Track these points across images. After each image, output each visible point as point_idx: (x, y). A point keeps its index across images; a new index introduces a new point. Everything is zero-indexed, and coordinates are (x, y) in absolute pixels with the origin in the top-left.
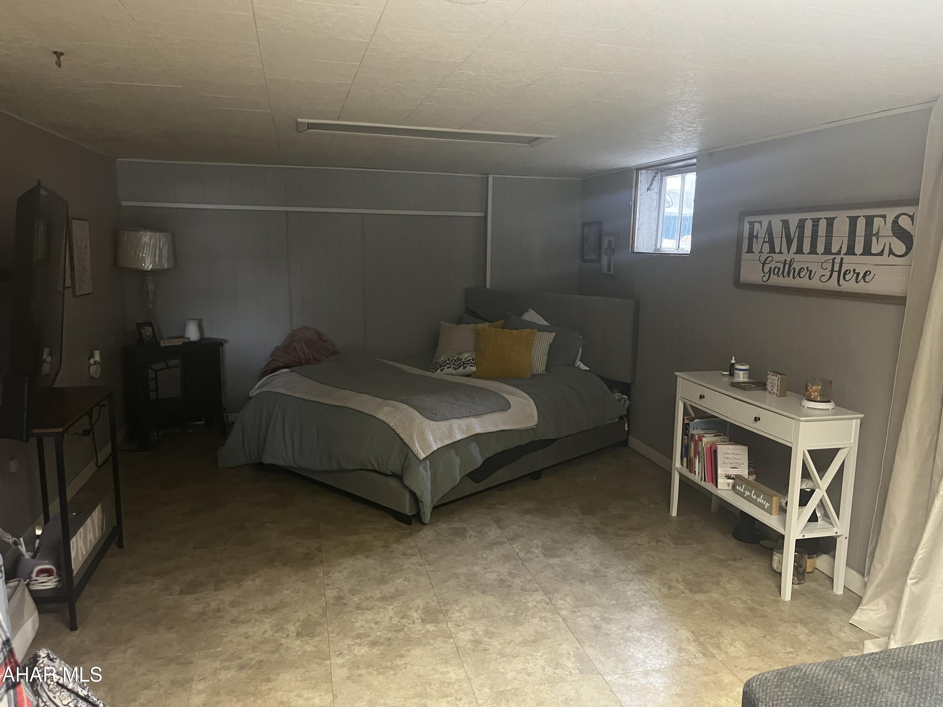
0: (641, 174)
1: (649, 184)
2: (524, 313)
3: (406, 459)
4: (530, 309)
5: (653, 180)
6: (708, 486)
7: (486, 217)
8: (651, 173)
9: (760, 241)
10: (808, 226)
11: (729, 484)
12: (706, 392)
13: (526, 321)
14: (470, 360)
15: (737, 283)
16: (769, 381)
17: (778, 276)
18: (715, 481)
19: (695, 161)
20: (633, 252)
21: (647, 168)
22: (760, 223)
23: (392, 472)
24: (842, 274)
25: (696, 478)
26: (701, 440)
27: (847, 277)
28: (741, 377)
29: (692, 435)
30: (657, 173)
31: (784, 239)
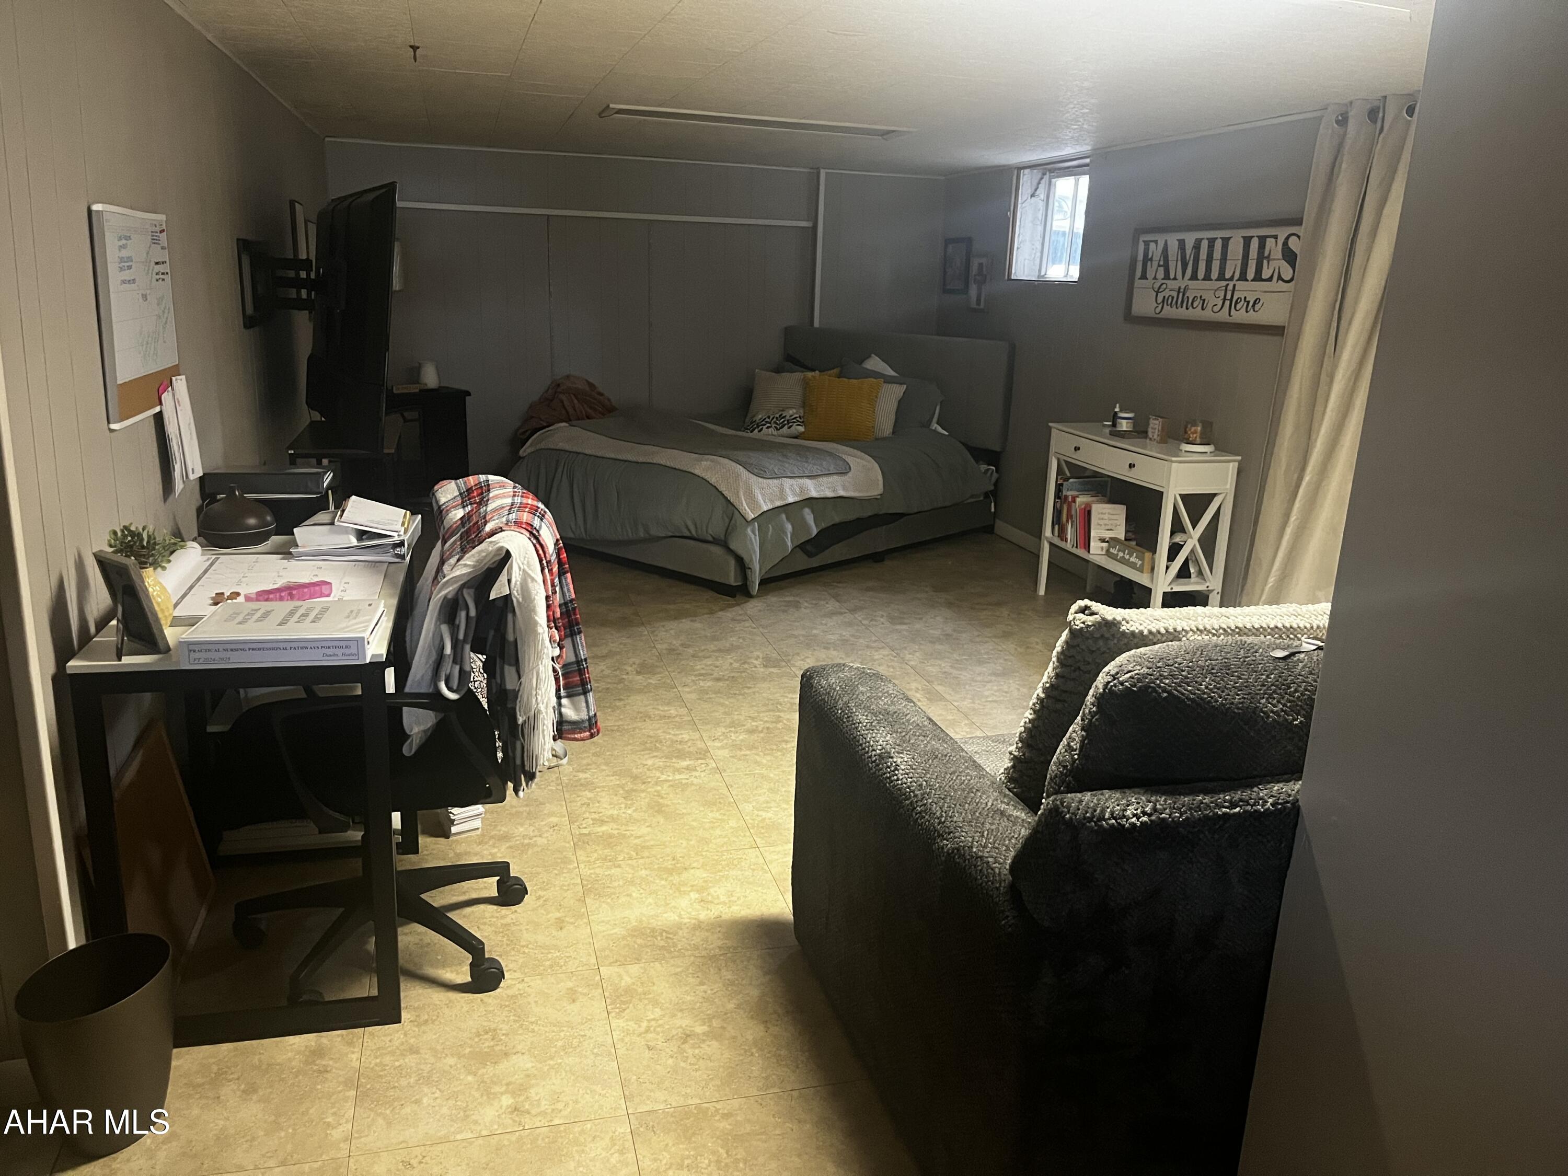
0: (1024, 175)
1: (1034, 188)
2: (865, 360)
3: (731, 520)
4: (873, 355)
5: (1039, 183)
6: (1081, 552)
7: (815, 228)
8: (1037, 173)
9: (1155, 264)
10: (1205, 245)
11: (1102, 548)
12: (1082, 443)
13: (868, 369)
14: (797, 417)
15: (1129, 317)
16: (1151, 425)
17: (1171, 307)
18: (1087, 547)
19: (1088, 160)
20: (1010, 279)
21: (1032, 166)
22: (1156, 242)
23: (714, 538)
24: (1233, 303)
25: (1068, 546)
26: (1074, 501)
27: (1238, 307)
28: (1124, 426)
29: (1066, 497)
30: (1044, 174)
31: (1179, 263)
